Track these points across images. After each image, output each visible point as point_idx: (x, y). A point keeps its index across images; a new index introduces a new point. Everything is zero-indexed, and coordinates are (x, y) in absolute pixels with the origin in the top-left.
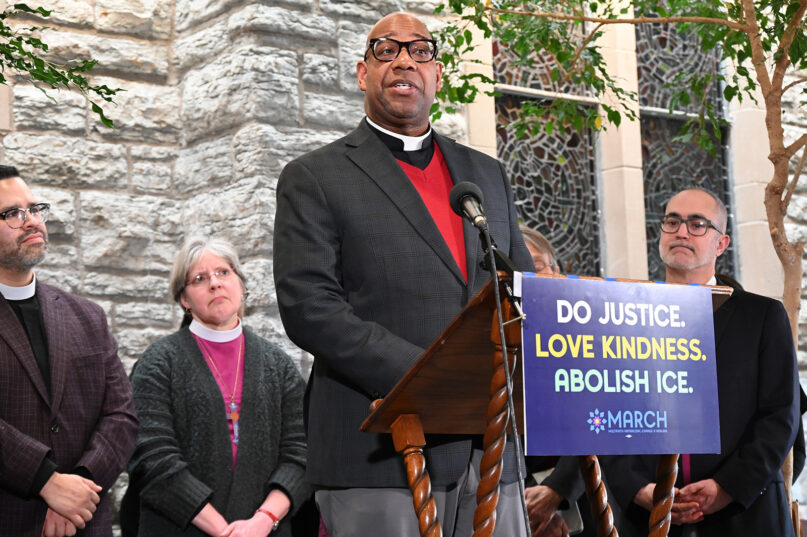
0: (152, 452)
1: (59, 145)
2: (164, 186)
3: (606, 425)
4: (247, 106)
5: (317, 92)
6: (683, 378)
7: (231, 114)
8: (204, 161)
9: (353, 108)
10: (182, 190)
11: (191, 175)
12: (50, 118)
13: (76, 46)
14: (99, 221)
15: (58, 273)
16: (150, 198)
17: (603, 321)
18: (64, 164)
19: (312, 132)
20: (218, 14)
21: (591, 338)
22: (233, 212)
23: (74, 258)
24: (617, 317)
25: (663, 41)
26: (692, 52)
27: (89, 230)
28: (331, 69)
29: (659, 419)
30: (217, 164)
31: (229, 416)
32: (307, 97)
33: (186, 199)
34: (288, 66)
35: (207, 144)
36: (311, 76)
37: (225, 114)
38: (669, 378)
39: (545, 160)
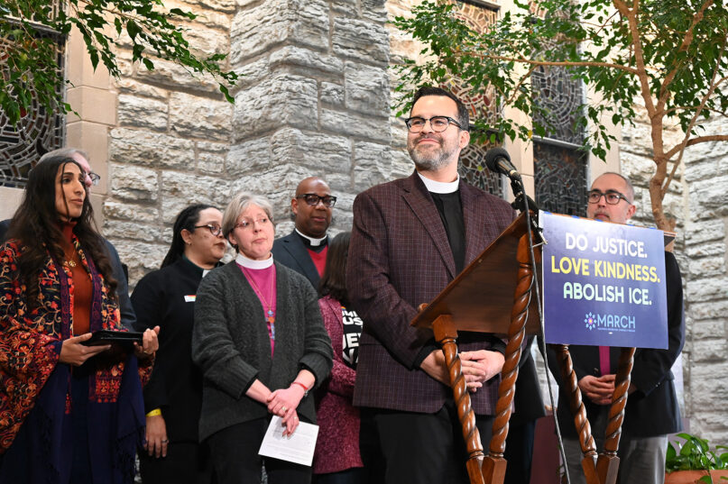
0: (214, 344)
1: (148, 138)
2: (219, 170)
3: (596, 325)
4: (283, 116)
5: (330, 108)
6: (646, 294)
7: (271, 121)
8: (249, 153)
9: (353, 121)
10: (231, 174)
11: (238, 163)
12: (144, 118)
13: (162, 70)
14: (175, 192)
15: (146, 227)
16: (210, 178)
17: (595, 250)
18: (152, 151)
19: (326, 135)
20: (262, 52)
21: (587, 261)
22: (270, 188)
23: (156, 217)
24: (605, 248)
25: (547, 92)
26: (566, 101)
27: (167, 197)
28: (339, 93)
29: (630, 322)
30: (259, 156)
31: (267, 319)
32: (323, 112)
33: (234, 180)
34: (311, 89)
35: (252, 142)
36: (326, 97)
37: (266, 120)
38: (637, 293)
39: (470, 167)
